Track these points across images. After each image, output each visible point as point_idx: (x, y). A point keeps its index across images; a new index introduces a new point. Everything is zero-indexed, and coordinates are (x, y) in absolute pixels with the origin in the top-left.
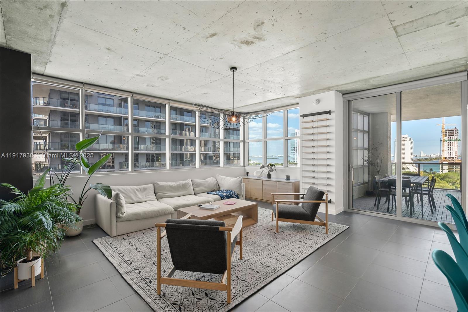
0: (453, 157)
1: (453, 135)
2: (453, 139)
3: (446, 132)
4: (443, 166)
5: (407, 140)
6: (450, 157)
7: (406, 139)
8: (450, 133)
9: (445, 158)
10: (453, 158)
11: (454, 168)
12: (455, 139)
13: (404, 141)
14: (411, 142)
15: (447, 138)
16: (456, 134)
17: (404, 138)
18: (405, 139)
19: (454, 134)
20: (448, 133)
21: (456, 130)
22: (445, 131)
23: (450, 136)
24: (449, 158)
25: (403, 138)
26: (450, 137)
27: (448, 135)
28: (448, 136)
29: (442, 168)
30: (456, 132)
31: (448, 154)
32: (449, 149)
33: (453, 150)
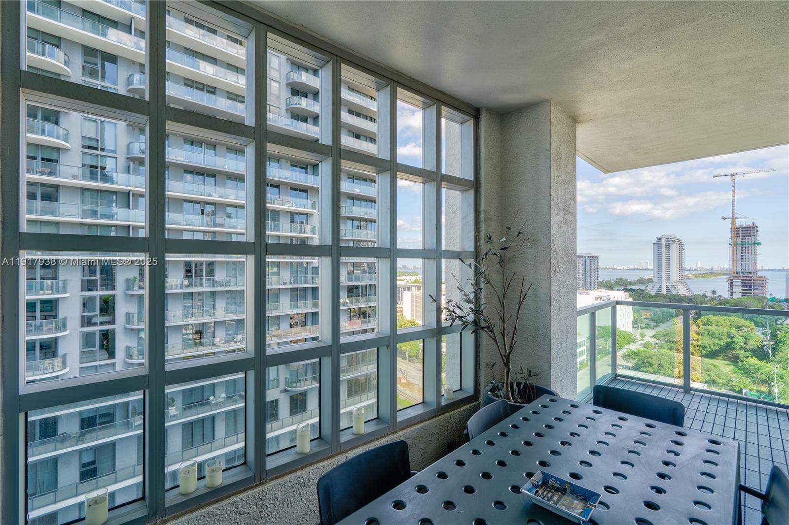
1: (748, 235)
2: (750, 242)
3: (739, 231)
6: (744, 271)
7: (672, 241)
8: (744, 232)
10: (750, 273)
12: (753, 242)
15: (739, 240)
16: (754, 233)
19: (750, 233)
20: (741, 232)
21: (754, 227)
22: (737, 228)
23: (744, 236)
26: (744, 238)
27: (741, 235)
30: (754, 230)
31: (742, 267)
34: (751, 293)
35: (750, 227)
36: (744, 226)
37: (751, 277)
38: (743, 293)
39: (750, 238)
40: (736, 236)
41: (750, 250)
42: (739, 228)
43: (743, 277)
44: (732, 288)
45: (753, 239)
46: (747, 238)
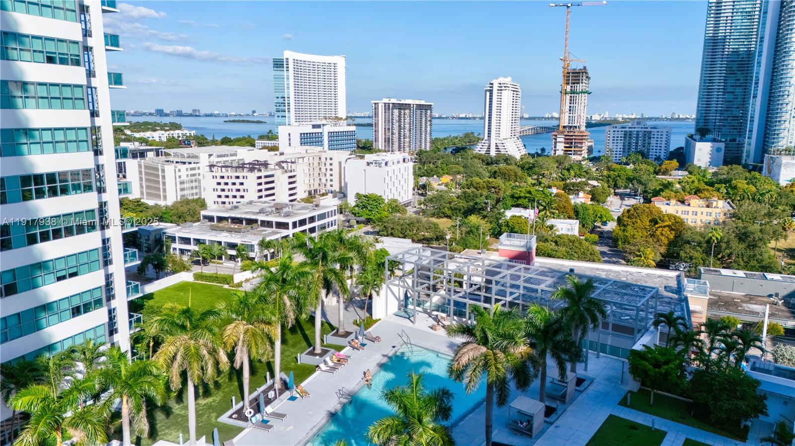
0: (575, 125)
1: (578, 82)
2: (578, 91)
3: (569, 76)
4: (558, 144)
5: (506, 90)
6: (571, 125)
7: (505, 87)
8: (574, 78)
9: (564, 127)
10: (575, 127)
12: (581, 90)
13: (501, 90)
14: (515, 93)
15: (568, 88)
16: (583, 79)
17: (502, 85)
18: (503, 88)
19: (579, 80)
20: (571, 78)
21: (584, 72)
22: (567, 73)
23: (574, 83)
24: (569, 127)
25: (500, 84)
26: (573, 85)
27: (571, 81)
28: (572, 83)
29: (556, 147)
30: (583, 76)
31: (570, 120)
32: (570, 110)
33: (576, 111)
35: (581, 72)
36: (575, 70)
37: (574, 132)
38: (565, 151)
39: (578, 85)
40: (567, 83)
42: (570, 73)
43: (568, 132)
44: (556, 145)
46: (576, 85)
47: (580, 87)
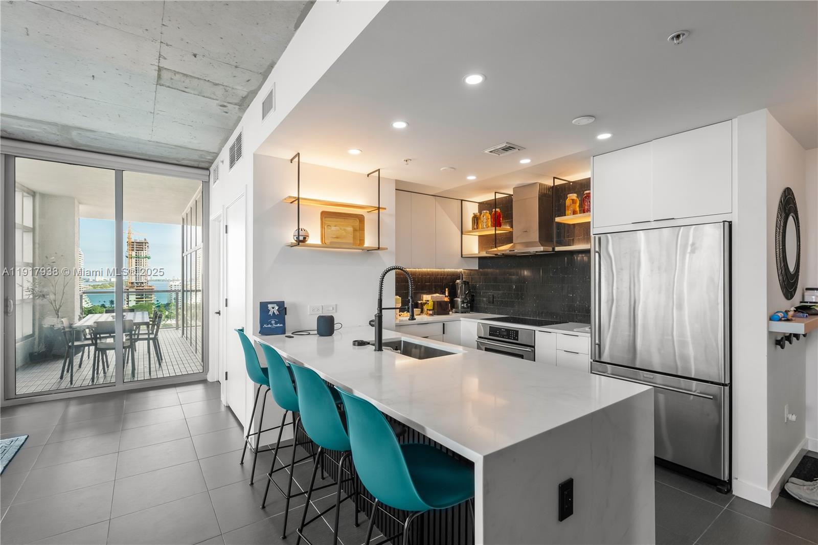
0: (142, 281)
1: (141, 249)
2: (142, 256)
3: (133, 245)
4: (130, 296)
6: (138, 281)
8: (138, 246)
9: (132, 283)
10: (143, 283)
11: (143, 298)
12: (145, 256)
15: (134, 254)
16: (145, 248)
19: (143, 248)
20: (135, 246)
21: (145, 243)
22: (132, 242)
23: (138, 250)
24: (137, 283)
26: (138, 252)
27: (135, 249)
29: (128, 298)
30: (145, 246)
31: (136, 278)
34: (143, 301)
35: (143, 243)
36: (138, 241)
37: (143, 287)
38: (137, 301)
39: (142, 252)
40: (132, 250)
41: (142, 263)
42: (134, 243)
43: (137, 287)
44: (128, 296)
45: (144, 253)
46: (140, 252)
47: (143, 254)
